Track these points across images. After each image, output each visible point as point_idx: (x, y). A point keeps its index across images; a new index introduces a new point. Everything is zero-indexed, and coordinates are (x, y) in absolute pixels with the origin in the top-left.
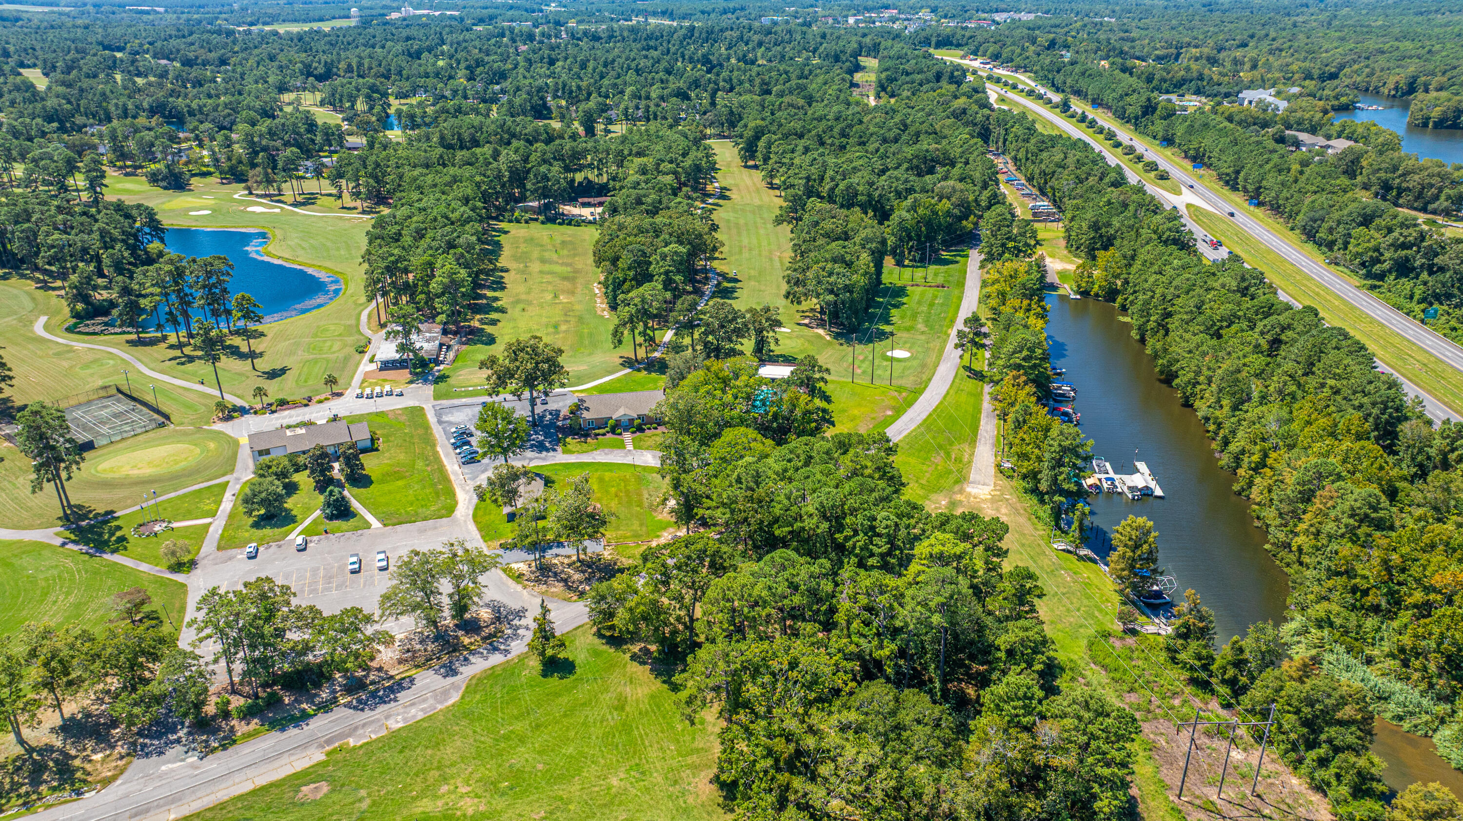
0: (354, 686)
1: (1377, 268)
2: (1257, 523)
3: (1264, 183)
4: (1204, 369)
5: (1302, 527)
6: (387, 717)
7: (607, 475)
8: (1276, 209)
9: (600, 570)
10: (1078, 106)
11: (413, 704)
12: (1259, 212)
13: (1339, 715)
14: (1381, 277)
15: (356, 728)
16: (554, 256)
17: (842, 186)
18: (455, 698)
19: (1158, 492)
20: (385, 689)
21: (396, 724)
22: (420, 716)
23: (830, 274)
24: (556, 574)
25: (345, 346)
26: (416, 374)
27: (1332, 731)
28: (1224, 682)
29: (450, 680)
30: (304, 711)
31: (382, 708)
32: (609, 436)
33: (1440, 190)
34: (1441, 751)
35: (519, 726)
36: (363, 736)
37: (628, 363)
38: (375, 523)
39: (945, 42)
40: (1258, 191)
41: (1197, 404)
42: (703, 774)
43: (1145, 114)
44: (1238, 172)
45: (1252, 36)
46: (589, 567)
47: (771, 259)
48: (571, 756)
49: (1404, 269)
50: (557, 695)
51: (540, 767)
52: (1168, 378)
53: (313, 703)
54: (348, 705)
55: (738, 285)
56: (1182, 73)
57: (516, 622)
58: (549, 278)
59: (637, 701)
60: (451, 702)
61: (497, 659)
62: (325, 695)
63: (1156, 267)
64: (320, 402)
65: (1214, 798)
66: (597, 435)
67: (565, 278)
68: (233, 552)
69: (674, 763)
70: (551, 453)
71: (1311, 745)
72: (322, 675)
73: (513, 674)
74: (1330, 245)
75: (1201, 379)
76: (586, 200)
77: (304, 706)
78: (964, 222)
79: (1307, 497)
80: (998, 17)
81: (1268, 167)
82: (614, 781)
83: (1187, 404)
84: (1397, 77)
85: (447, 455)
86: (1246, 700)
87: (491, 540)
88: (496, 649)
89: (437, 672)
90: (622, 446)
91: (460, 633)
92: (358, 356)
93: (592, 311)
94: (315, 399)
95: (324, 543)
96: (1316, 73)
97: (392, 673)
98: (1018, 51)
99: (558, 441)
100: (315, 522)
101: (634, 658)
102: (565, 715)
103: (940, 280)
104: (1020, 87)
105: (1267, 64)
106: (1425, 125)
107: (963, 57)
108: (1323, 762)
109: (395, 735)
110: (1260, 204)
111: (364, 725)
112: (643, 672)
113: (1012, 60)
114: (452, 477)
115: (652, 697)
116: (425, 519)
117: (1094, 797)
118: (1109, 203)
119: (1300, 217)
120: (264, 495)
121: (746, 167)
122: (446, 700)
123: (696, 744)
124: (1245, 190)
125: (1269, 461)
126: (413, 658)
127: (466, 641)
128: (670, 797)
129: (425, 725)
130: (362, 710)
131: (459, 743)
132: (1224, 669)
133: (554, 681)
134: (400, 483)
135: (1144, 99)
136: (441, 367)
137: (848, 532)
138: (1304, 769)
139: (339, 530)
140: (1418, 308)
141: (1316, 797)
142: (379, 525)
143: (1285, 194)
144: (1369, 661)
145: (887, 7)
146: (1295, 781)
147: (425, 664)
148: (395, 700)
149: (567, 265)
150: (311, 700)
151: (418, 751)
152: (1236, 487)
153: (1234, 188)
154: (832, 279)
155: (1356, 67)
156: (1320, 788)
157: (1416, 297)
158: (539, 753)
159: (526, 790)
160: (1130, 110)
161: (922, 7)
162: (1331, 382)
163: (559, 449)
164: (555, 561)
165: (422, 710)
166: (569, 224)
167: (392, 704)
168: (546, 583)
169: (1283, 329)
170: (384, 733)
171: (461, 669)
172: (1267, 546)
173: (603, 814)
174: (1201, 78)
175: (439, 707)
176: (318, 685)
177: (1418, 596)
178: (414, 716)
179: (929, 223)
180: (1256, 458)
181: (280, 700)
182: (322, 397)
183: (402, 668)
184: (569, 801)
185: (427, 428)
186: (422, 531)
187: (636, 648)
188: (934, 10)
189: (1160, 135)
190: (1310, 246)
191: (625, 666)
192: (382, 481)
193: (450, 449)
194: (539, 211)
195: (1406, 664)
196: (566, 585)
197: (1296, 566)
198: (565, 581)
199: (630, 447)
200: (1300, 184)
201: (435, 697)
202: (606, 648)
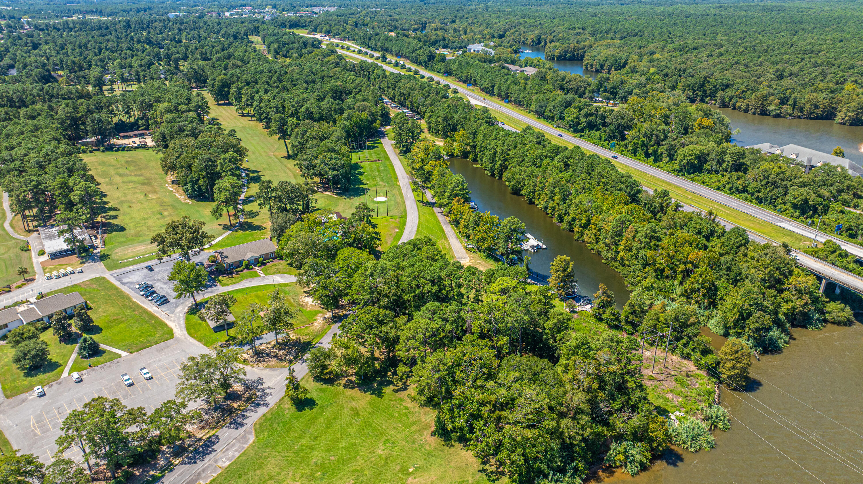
0: (180, 451)
1: (579, 127)
2: (593, 252)
3: (510, 91)
4: (538, 184)
5: (621, 248)
6: (216, 461)
7: (260, 293)
8: (519, 103)
9: (293, 346)
10: (389, 57)
11: (227, 450)
12: (509, 105)
13: (690, 322)
14: (582, 131)
15: (199, 474)
16: (127, 172)
17: (302, 110)
18: (252, 439)
19: (544, 247)
20: (201, 446)
21: (225, 463)
22: (237, 455)
23: (331, 159)
24: (268, 355)
25: (9, 249)
26: (83, 257)
27: (689, 330)
28: (627, 323)
29: (241, 430)
30: (153, 476)
31: (207, 458)
32: (245, 271)
33: (585, 88)
34: (713, 330)
35: (304, 442)
36: (207, 477)
37: (226, 228)
38: (124, 354)
39: (295, 25)
40: (507, 96)
41: (537, 202)
42: (425, 433)
43: (429, 60)
44: (493, 87)
45: (456, 17)
46: (286, 345)
47: (270, 157)
48: (346, 448)
49: (591, 126)
50: (315, 419)
51: (332, 458)
52: (516, 192)
53: (156, 469)
54: (183, 463)
55: (260, 174)
56: (434, 37)
57: (260, 387)
58: (131, 185)
59: (363, 408)
60: (251, 441)
61: (262, 410)
62: (162, 462)
63: (493, 137)
64: (19, 287)
65: (651, 374)
66: (238, 272)
67: (143, 184)
68: (23, 396)
69: (406, 432)
70: (214, 288)
71: (678, 339)
72: (154, 451)
73: (279, 415)
74: (552, 119)
75: (537, 189)
76: (125, 134)
77: (152, 473)
78: (375, 125)
79: (619, 234)
80: (316, 10)
81: (509, 82)
82: (380, 452)
83: (531, 202)
84: (531, 37)
85: (143, 302)
86: (640, 328)
87: (211, 344)
88: (258, 405)
89: (229, 427)
90: (257, 275)
91: (229, 402)
92: (26, 254)
93: (178, 201)
94: (14, 286)
95: (93, 373)
96: (496, 34)
97: (199, 436)
98: (341, 28)
99: (214, 280)
100: (75, 362)
101: (345, 386)
102: (327, 428)
103: (375, 157)
104: (352, 49)
105: (472, 31)
106: (553, 59)
107: (308, 33)
108: (685, 345)
109: (228, 469)
110: (510, 101)
111: (203, 471)
112: (356, 392)
113: (339, 34)
114: (157, 315)
115: (371, 404)
116: (156, 343)
117: (627, 381)
118: (449, 106)
119: (533, 106)
120: (33, 352)
121: (218, 105)
122: (247, 441)
123: (411, 420)
124: (499, 95)
125: (592, 221)
126: (208, 424)
127: (235, 405)
128: (416, 450)
129: (244, 458)
130: (195, 462)
131: (273, 461)
132: (627, 317)
133: (307, 412)
134: (122, 325)
135: (427, 51)
136: (98, 250)
137: (448, 289)
138: (678, 351)
139: (99, 363)
140: (605, 143)
141: (686, 362)
142: (127, 354)
143: (522, 95)
144: (673, 300)
145: (244, 6)
146: (674, 358)
147: (217, 425)
148: (214, 451)
149: (141, 175)
150: (154, 467)
151: (250, 473)
152: (575, 237)
153: (493, 95)
154: (333, 161)
155: (511, 31)
156: (687, 357)
157: (603, 138)
158: (327, 451)
159: (333, 473)
160: (420, 58)
161: (266, 5)
162: (603, 180)
163: (218, 284)
164: (262, 347)
165: (236, 451)
166: (123, 150)
167: (213, 454)
168: (264, 361)
169: (568, 158)
170: (220, 471)
171: (244, 421)
172: (603, 261)
173: (386, 470)
174: (444, 39)
175: (246, 446)
176: (154, 458)
177: (682, 267)
178: (233, 456)
179: (359, 127)
180: (584, 221)
181: (133, 475)
182: (19, 283)
183: (204, 432)
184: (362, 470)
185: (116, 289)
186: (160, 350)
187: (344, 381)
188: (274, 7)
189: (443, 70)
190: (541, 120)
191: (343, 392)
192: (108, 327)
193: (144, 299)
194: (98, 143)
195: (688, 297)
196: (278, 359)
197: (621, 267)
198: (276, 356)
199: (263, 275)
200: (528, 89)
201: (239, 441)
202: (325, 386)
